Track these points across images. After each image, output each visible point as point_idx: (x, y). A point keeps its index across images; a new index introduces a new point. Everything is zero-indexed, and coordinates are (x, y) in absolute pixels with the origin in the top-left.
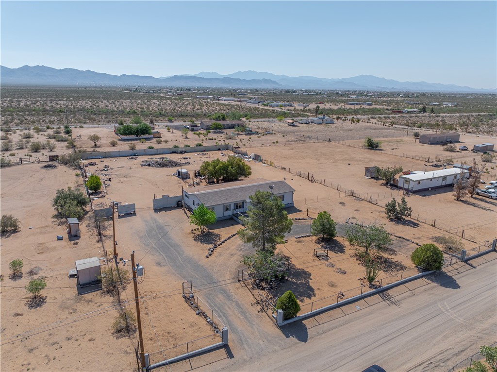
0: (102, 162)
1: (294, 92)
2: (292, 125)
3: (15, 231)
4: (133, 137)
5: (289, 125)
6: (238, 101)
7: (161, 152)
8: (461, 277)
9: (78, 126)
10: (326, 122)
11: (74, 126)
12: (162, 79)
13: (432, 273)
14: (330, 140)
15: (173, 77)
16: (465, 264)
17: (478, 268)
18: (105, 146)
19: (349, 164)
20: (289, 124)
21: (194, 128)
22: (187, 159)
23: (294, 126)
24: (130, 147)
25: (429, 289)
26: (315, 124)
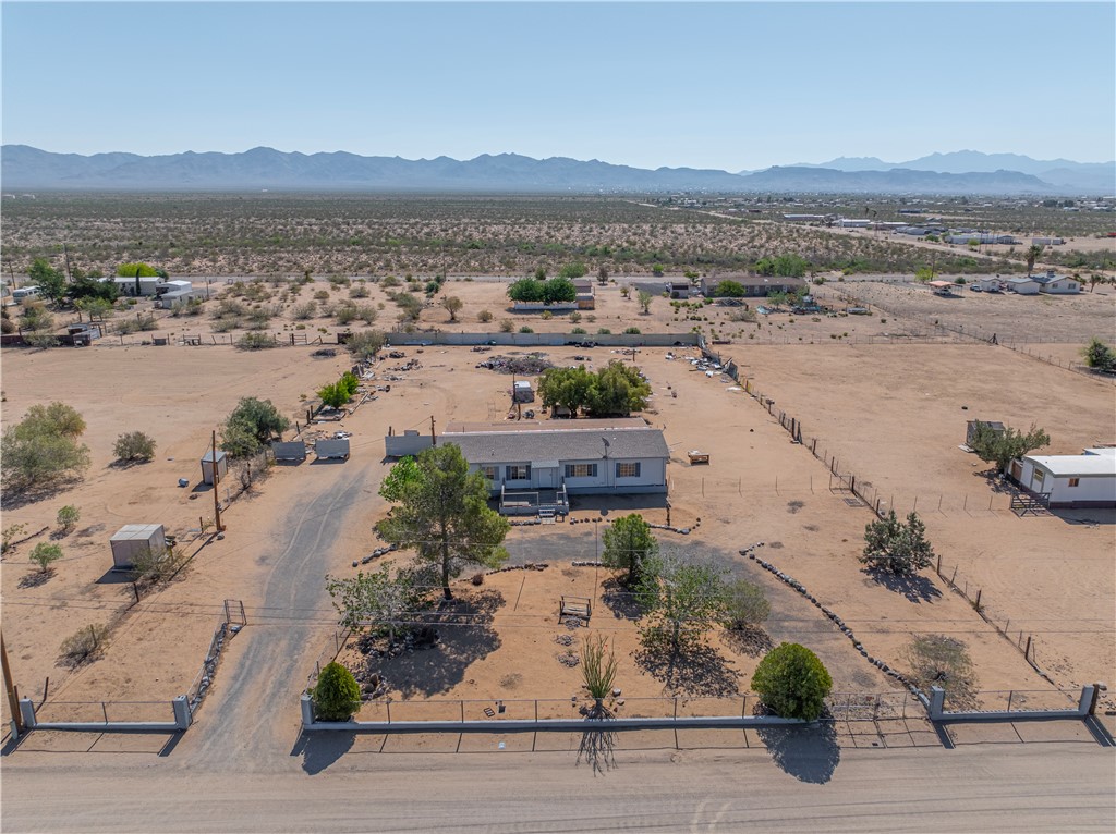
0: (419, 352)
1: (1070, 203)
2: (944, 293)
3: (145, 460)
4: (540, 304)
5: (936, 294)
6: (877, 228)
7: (547, 342)
8: (866, 759)
9: (463, 278)
10: (1055, 290)
11: (454, 278)
12: (744, 175)
13: (795, 724)
14: (994, 340)
15: (769, 170)
16: (932, 728)
17: (958, 750)
18: (467, 320)
19: (965, 408)
20: (938, 291)
21: (680, 291)
22: (581, 359)
23: (950, 296)
24: (503, 326)
25: (728, 761)
26: (1017, 292)
